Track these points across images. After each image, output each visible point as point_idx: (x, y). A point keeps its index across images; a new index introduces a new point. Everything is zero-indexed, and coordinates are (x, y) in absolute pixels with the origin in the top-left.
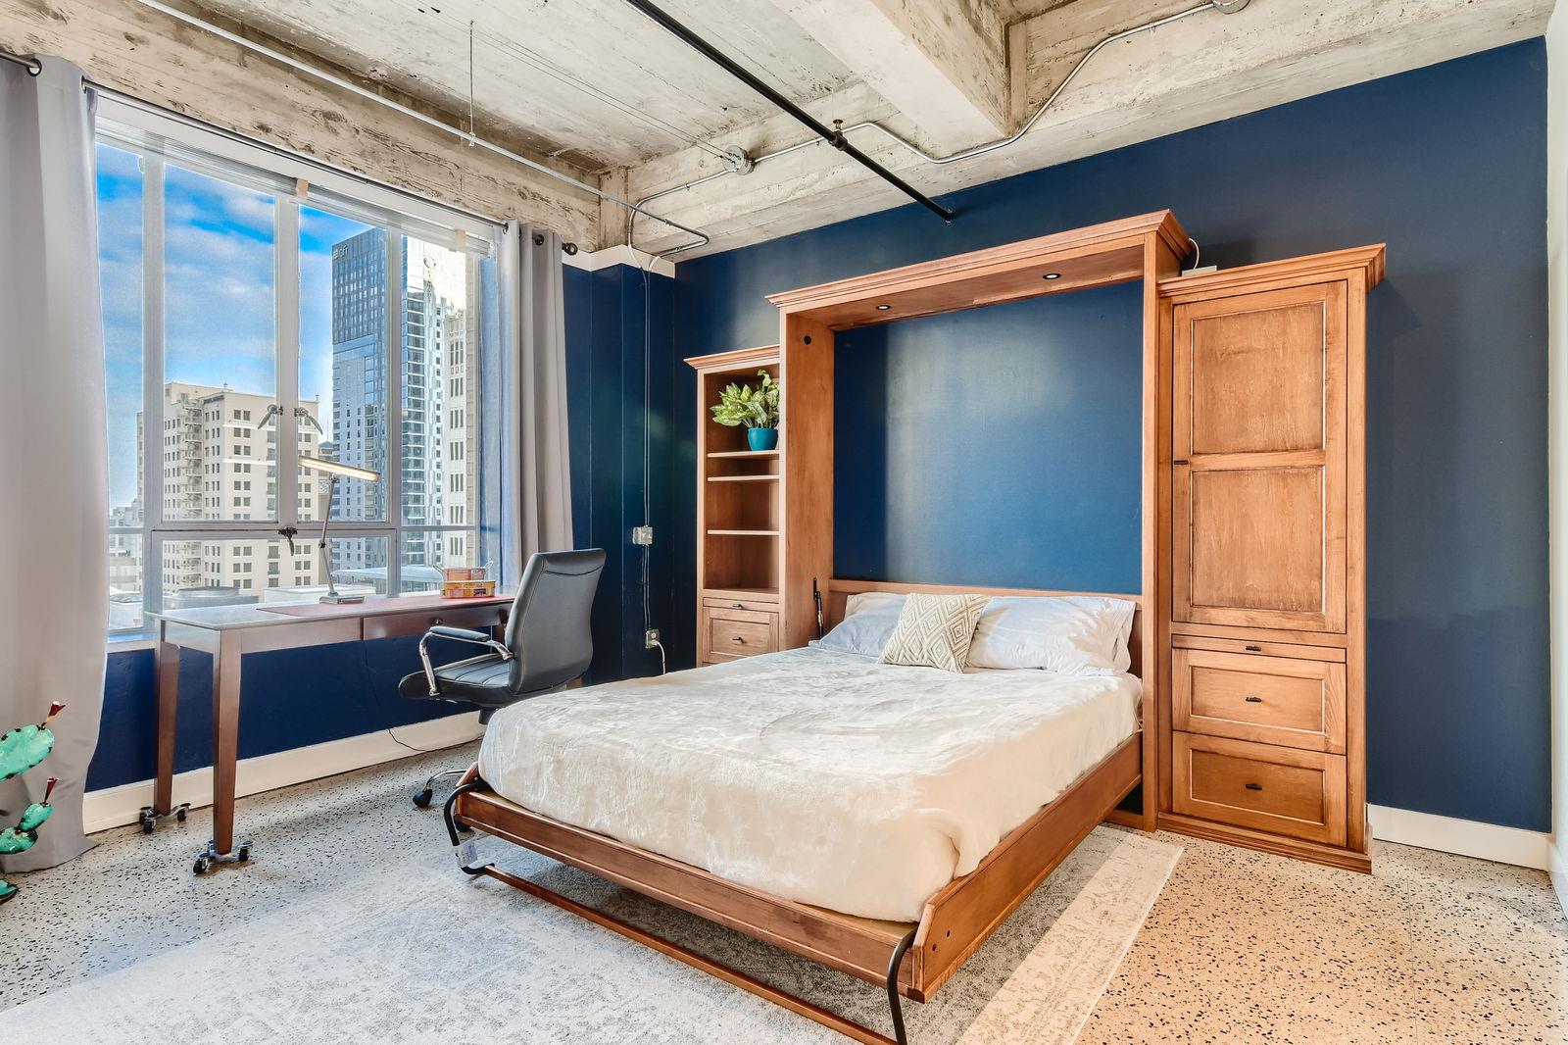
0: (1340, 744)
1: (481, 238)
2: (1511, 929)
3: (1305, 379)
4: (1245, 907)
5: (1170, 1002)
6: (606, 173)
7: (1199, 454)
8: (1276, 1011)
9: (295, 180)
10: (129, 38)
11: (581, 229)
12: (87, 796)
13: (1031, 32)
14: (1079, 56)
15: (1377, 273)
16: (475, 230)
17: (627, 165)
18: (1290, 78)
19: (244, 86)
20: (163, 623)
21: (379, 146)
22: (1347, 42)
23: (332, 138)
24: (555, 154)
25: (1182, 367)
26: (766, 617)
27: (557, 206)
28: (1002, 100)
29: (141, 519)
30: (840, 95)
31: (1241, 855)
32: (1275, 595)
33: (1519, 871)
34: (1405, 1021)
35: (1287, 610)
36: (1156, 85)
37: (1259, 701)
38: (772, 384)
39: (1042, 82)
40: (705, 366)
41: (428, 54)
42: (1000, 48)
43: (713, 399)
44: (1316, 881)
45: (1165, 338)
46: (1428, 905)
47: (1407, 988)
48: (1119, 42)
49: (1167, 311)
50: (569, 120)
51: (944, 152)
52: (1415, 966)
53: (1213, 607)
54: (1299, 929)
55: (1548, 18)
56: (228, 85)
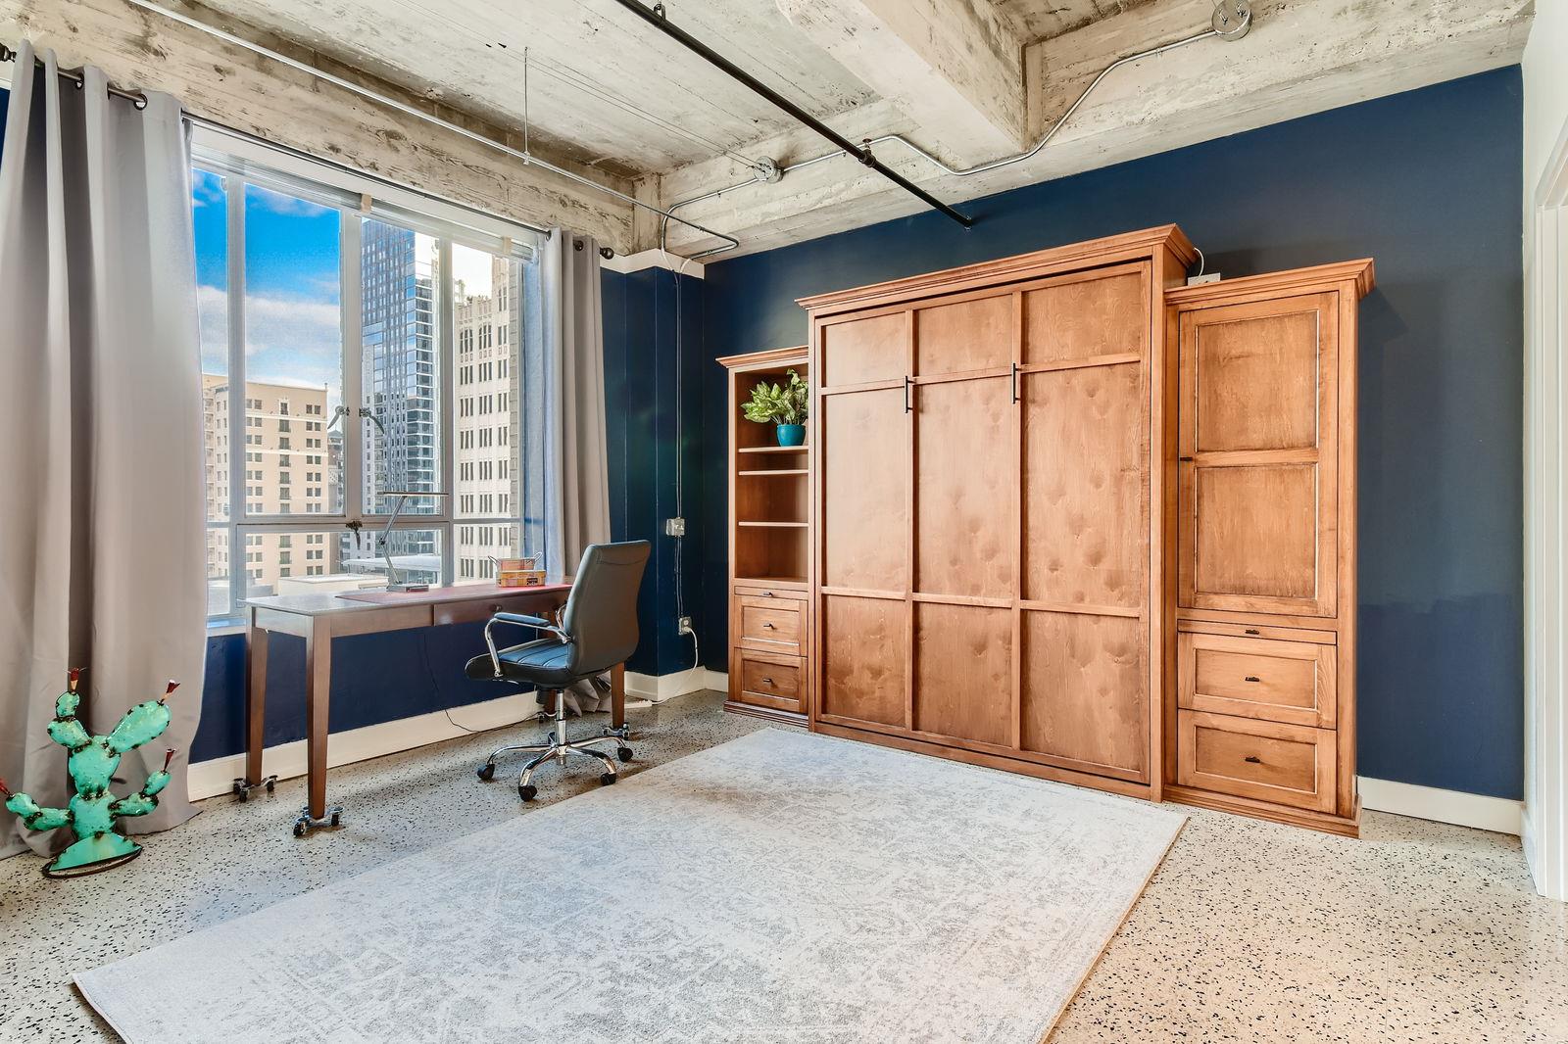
0: (1330, 720)
1: (525, 244)
2: (1481, 885)
3: (1300, 382)
4: (1243, 866)
5: (1172, 942)
6: (640, 180)
7: (1203, 451)
8: (1266, 950)
9: (360, 195)
10: (218, 70)
11: (616, 233)
12: (191, 767)
13: (1046, 53)
14: (1093, 76)
15: (1367, 283)
16: (520, 238)
17: (659, 172)
18: (1287, 100)
19: (316, 110)
20: (254, 610)
21: (435, 161)
22: (1338, 69)
23: (394, 156)
24: (593, 163)
25: (1187, 370)
26: (795, 605)
27: (595, 212)
28: (1019, 117)
29: (227, 514)
30: (866, 109)
31: (1240, 822)
32: (1273, 582)
33: (1495, 836)
34: (1378, 957)
35: (1284, 596)
36: (1164, 106)
37: (1257, 680)
38: (800, 382)
39: (1056, 101)
40: (736, 365)
41: (483, 77)
42: (1018, 68)
43: (744, 396)
44: (1307, 844)
45: (1172, 342)
46: (1408, 864)
47: (1383, 932)
48: (1128, 66)
49: (1174, 317)
50: (608, 132)
51: (964, 165)
52: (1391, 914)
53: (1216, 593)
54: (1290, 885)
55: (1523, 48)
56: (304, 110)
